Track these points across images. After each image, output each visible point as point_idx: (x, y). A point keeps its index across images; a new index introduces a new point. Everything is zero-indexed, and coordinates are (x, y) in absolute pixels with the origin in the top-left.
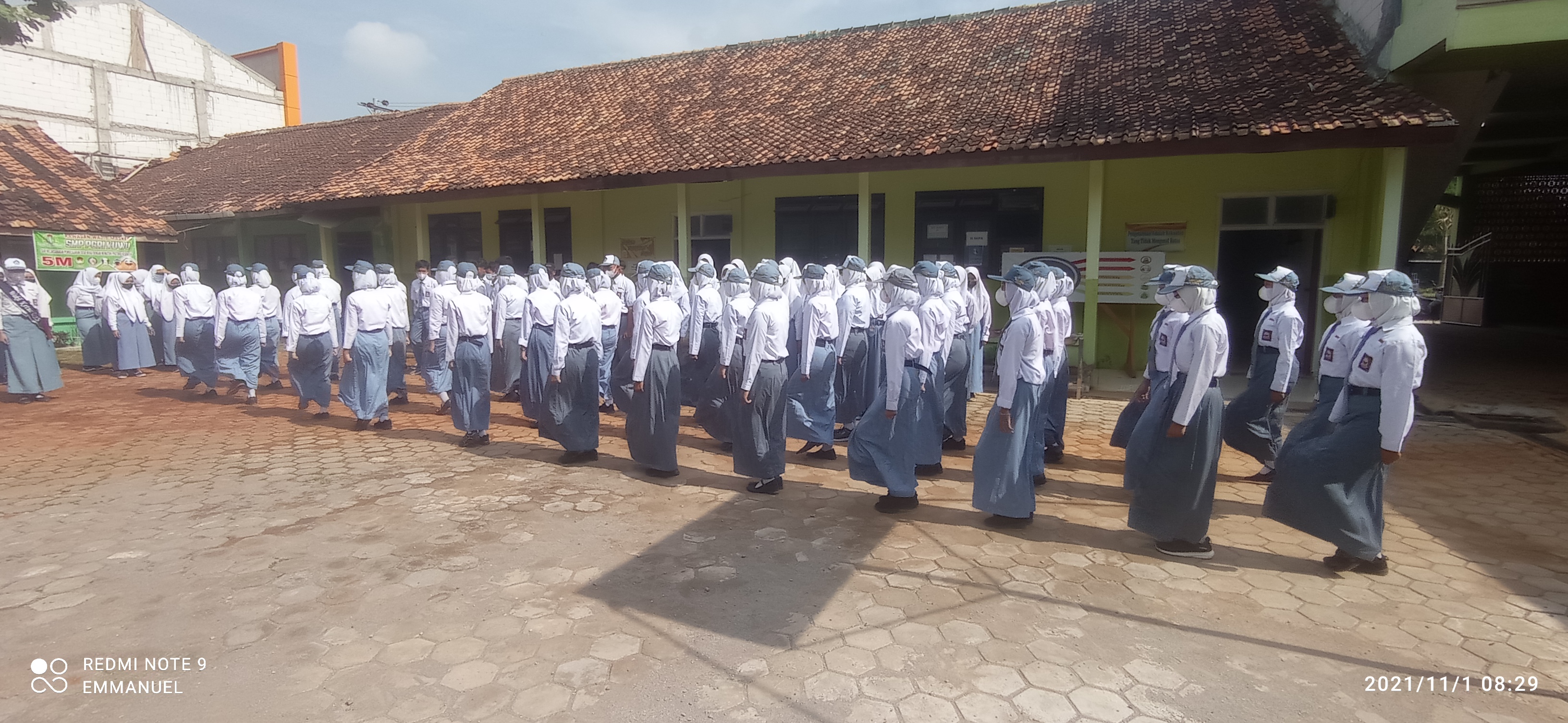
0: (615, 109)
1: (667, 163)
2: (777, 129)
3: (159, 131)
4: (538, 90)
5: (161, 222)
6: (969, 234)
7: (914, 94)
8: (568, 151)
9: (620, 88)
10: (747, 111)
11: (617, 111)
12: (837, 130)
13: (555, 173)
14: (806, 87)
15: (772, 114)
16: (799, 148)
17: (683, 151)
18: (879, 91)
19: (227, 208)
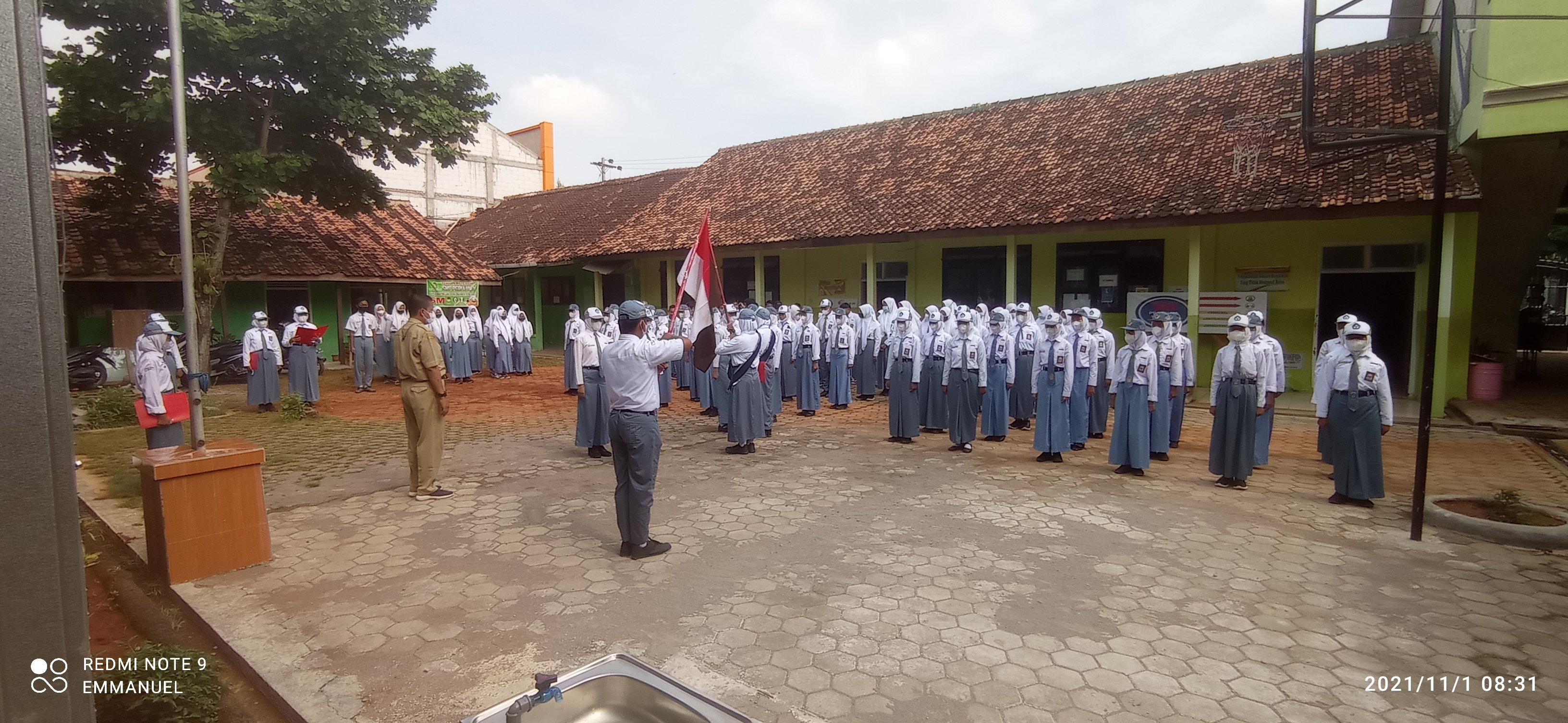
0: (813, 177)
1: (860, 227)
2: (944, 196)
3: (463, 197)
4: (749, 159)
5: (491, 271)
6: (1102, 277)
7: (1056, 164)
8: (781, 215)
9: (817, 158)
10: (920, 180)
11: (815, 179)
12: (990, 198)
13: (775, 234)
14: (969, 157)
15: (940, 182)
16: (961, 216)
17: (871, 217)
18: (1028, 161)
19: (530, 261)
